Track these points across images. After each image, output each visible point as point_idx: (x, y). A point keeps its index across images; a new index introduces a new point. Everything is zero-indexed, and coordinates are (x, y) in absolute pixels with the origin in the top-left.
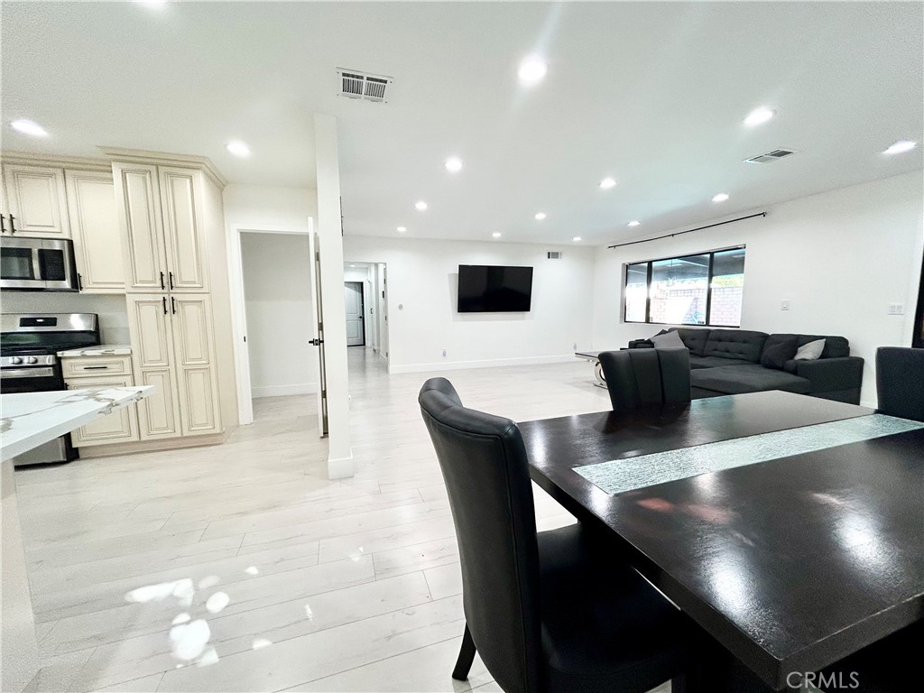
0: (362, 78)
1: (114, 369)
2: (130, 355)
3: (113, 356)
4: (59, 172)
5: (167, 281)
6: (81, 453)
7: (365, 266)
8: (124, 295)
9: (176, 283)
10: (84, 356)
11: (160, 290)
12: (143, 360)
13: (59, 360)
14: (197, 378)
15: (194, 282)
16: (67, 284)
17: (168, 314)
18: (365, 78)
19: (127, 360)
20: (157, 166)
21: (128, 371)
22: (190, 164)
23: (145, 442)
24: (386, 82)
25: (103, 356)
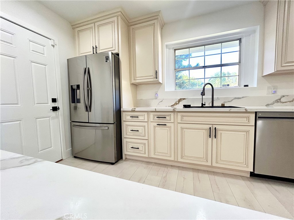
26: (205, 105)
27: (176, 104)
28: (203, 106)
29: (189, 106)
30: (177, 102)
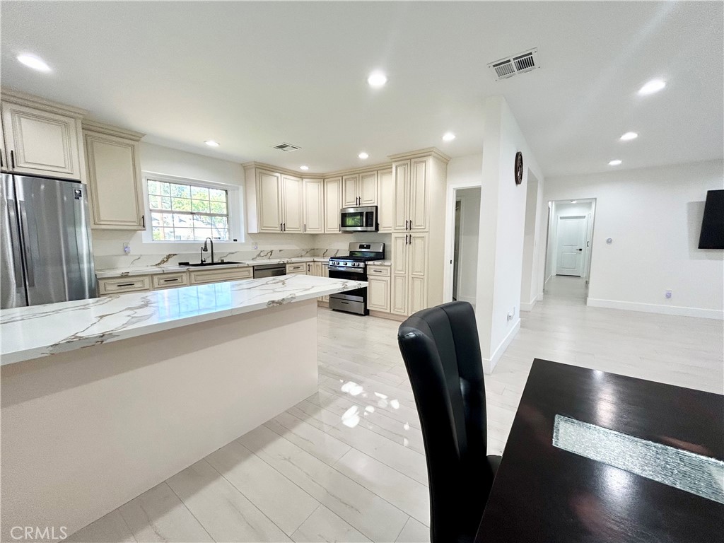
0: (509, 61)
1: (384, 272)
2: (390, 266)
3: (384, 266)
4: (376, 173)
5: (409, 225)
6: (370, 312)
7: (588, 201)
8: (391, 234)
9: (413, 227)
10: (374, 265)
11: (405, 231)
12: (395, 269)
13: (366, 265)
14: (417, 282)
15: (421, 226)
16: (373, 228)
17: (408, 244)
18: (512, 60)
19: (389, 268)
20: (410, 159)
21: (389, 275)
22: (426, 154)
23: (393, 314)
24: (531, 54)
25: (381, 265)
26: (205, 261)
27: (163, 262)
28: (202, 264)
29: (187, 264)
30: (165, 260)
